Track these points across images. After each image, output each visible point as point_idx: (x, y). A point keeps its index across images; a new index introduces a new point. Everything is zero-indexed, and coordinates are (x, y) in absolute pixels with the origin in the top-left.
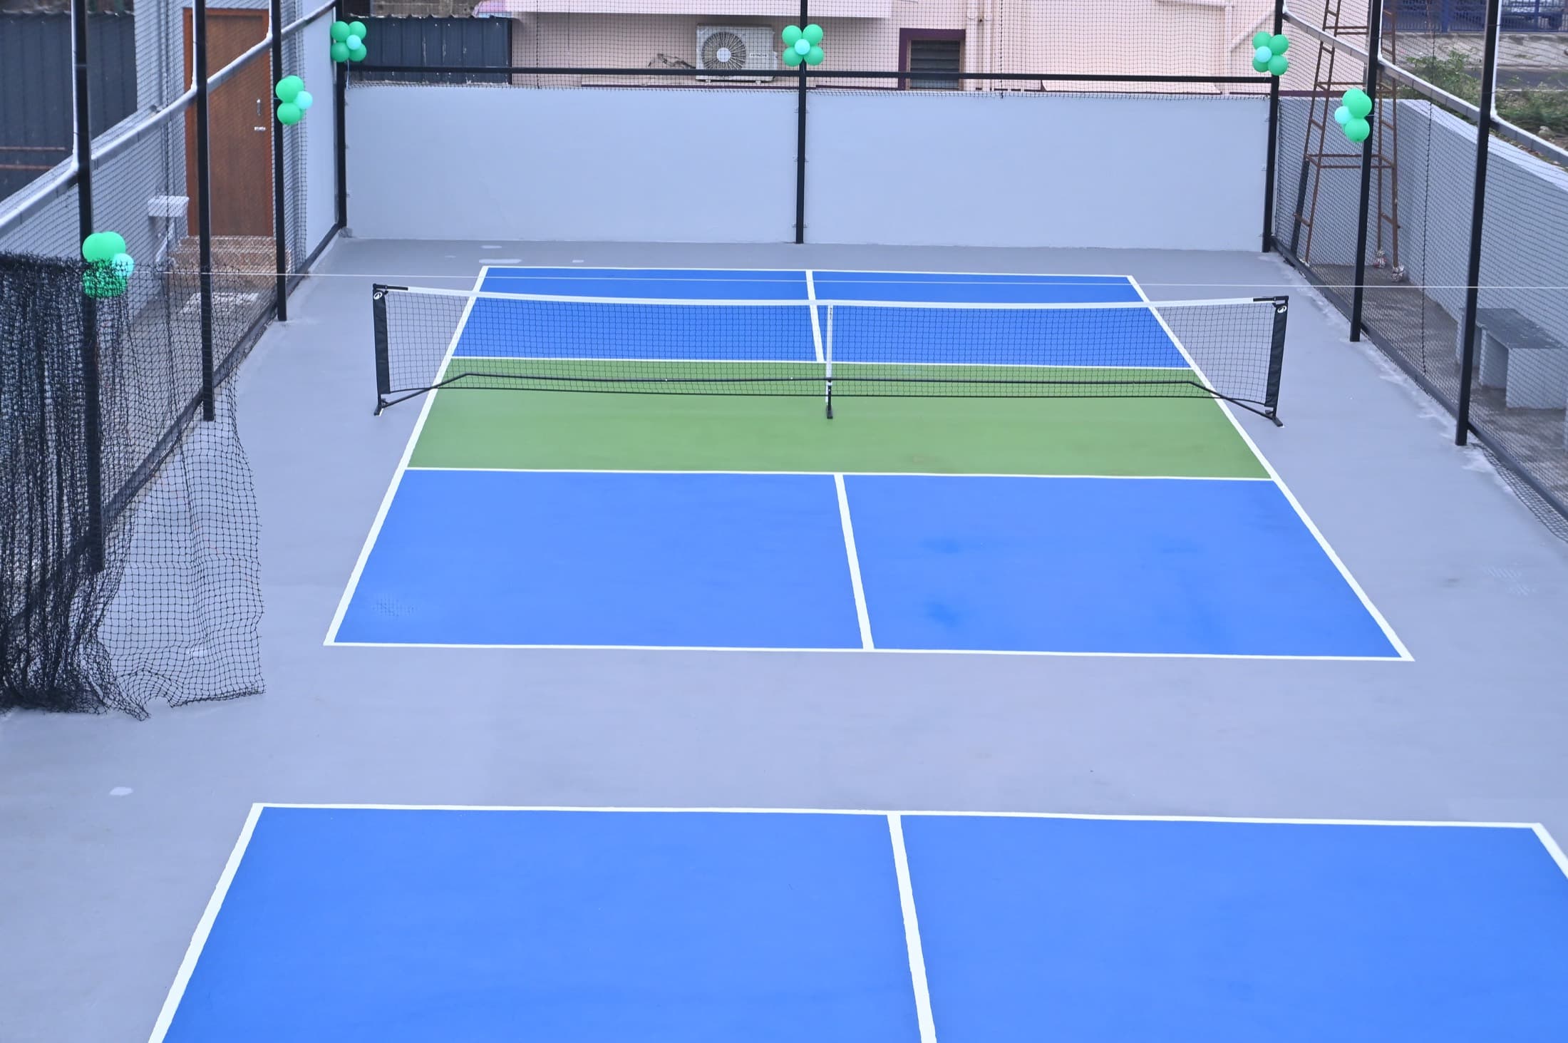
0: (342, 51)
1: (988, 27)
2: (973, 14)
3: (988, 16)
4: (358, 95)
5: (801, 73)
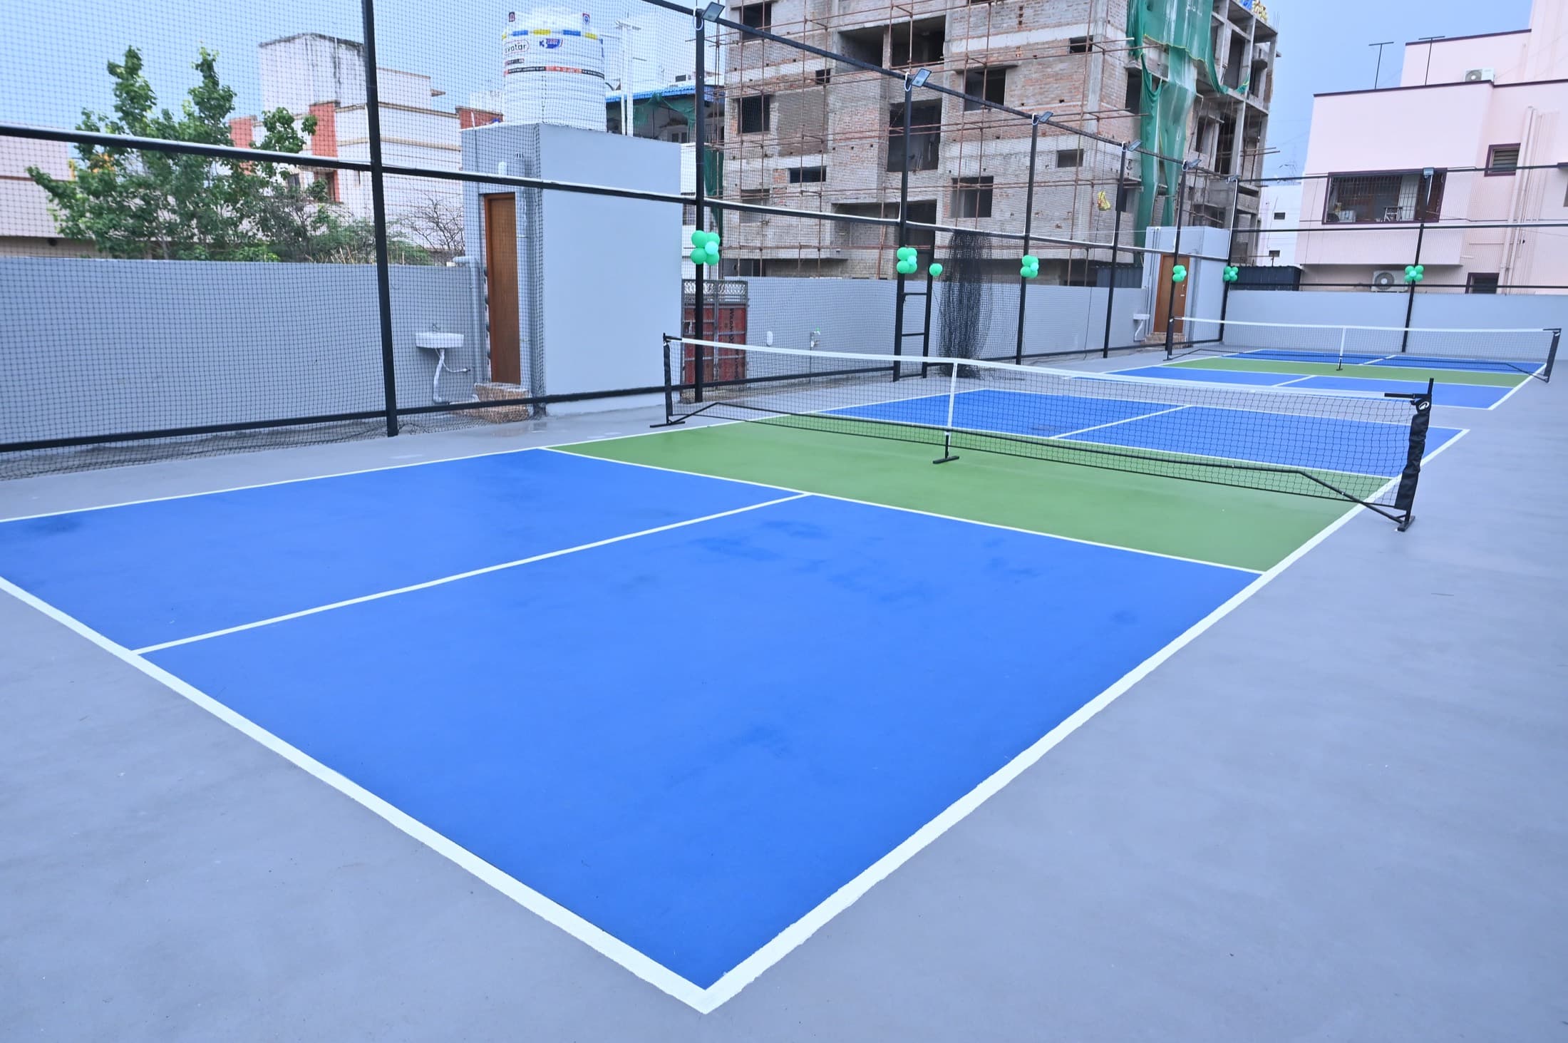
0: (1227, 277)
1: (1511, 271)
2: (1504, 265)
3: (1511, 266)
4: (1233, 294)
5: (1413, 285)
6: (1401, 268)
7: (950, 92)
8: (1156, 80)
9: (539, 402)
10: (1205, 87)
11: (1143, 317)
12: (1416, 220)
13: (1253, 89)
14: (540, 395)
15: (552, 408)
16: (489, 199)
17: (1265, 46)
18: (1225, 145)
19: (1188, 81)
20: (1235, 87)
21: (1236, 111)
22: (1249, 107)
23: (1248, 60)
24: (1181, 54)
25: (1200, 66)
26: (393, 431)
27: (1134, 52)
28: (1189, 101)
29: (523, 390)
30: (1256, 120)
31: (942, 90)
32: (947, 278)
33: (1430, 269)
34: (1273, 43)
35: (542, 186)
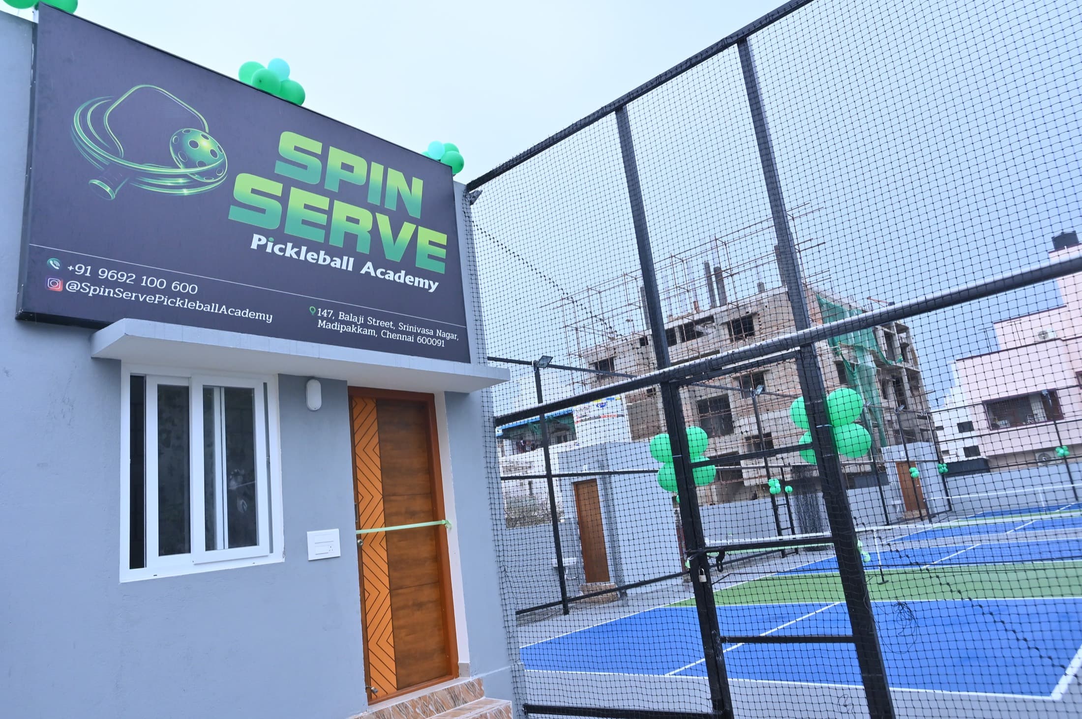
0: (940, 471)
4: (949, 480)
5: (1064, 458)
6: (1053, 449)
7: (732, 389)
8: (853, 365)
9: (622, 590)
10: (879, 363)
11: (898, 502)
12: (1049, 420)
13: (905, 359)
14: (622, 585)
15: (629, 591)
16: (576, 485)
17: (903, 335)
18: (900, 393)
19: (869, 362)
20: (894, 360)
21: (900, 373)
22: (907, 369)
23: (897, 344)
24: (862, 349)
25: (873, 353)
26: (566, 612)
27: (836, 352)
28: (874, 372)
29: (612, 584)
30: (914, 376)
31: (727, 389)
32: (796, 493)
33: (1072, 447)
34: (908, 333)
35: (610, 473)
